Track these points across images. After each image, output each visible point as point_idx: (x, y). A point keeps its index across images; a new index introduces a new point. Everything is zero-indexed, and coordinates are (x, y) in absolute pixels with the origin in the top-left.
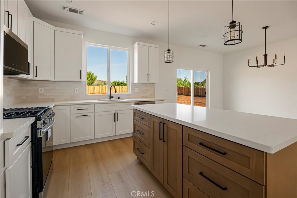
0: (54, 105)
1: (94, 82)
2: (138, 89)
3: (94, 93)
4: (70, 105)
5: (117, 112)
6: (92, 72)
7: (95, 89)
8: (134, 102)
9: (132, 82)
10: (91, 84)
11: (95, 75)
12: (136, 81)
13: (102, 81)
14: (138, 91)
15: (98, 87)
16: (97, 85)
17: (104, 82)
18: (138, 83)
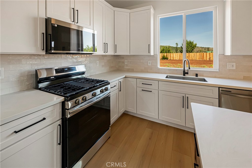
0: (124, 76)
1: (194, 50)
2: (235, 64)
3: (194, 59)
4: (136, 79)
5: (187, 96)
6: (192, 41)
7: (196, 55)
8: (219, 88)
9: (222, 53)
10: (191, 52)
11: (194, 43)
12: (228, 52)
13: (206, 48)
14: (234, 68)
15: (198, 54)
16: (197, 53)
17: (207, 49)
18: (231, 55)
